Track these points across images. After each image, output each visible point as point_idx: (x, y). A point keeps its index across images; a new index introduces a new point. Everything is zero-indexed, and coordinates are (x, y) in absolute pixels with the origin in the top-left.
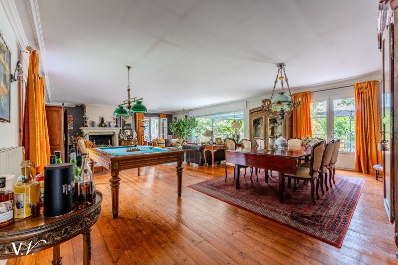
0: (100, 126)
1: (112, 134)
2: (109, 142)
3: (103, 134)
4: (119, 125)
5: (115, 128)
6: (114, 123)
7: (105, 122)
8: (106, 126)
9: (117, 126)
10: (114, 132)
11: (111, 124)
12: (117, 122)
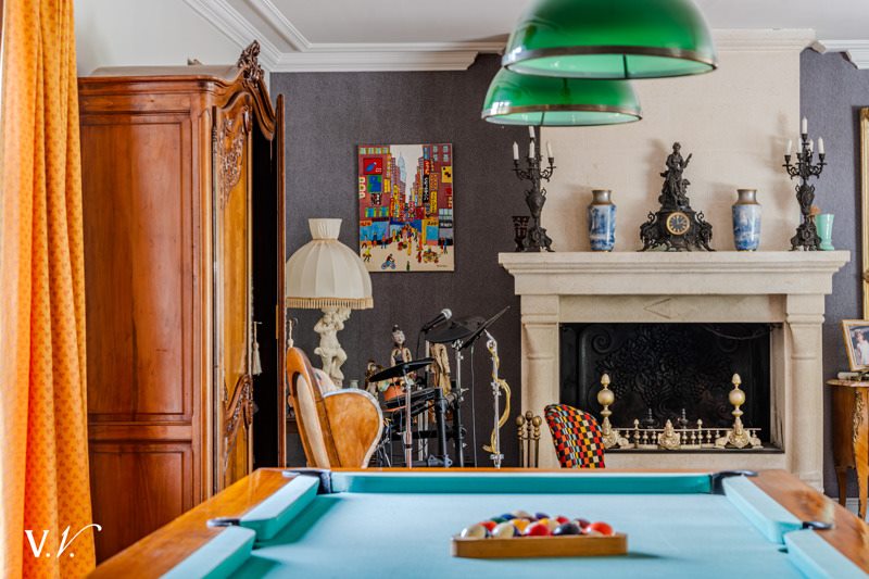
0: (654, 234)
1: (760, 314)
2: (738, 397)
3: (677, 314)
4: (826, 225)
5: (786, 256)
6: (780, 198)
7: (699, 196)
8: (700, 235)
9: (806, 237)
10: (779, 300)
11: (750, 215)
12: (805, 196)
